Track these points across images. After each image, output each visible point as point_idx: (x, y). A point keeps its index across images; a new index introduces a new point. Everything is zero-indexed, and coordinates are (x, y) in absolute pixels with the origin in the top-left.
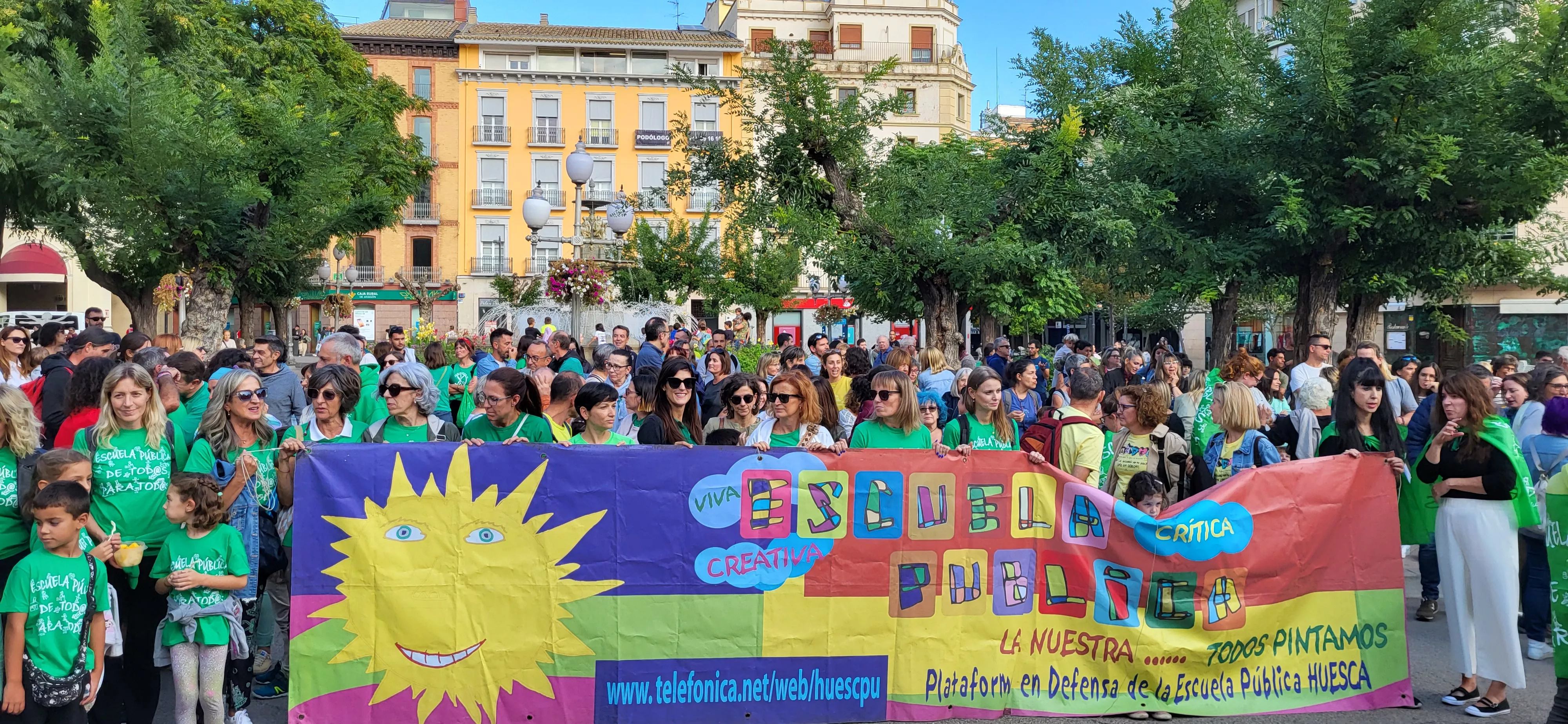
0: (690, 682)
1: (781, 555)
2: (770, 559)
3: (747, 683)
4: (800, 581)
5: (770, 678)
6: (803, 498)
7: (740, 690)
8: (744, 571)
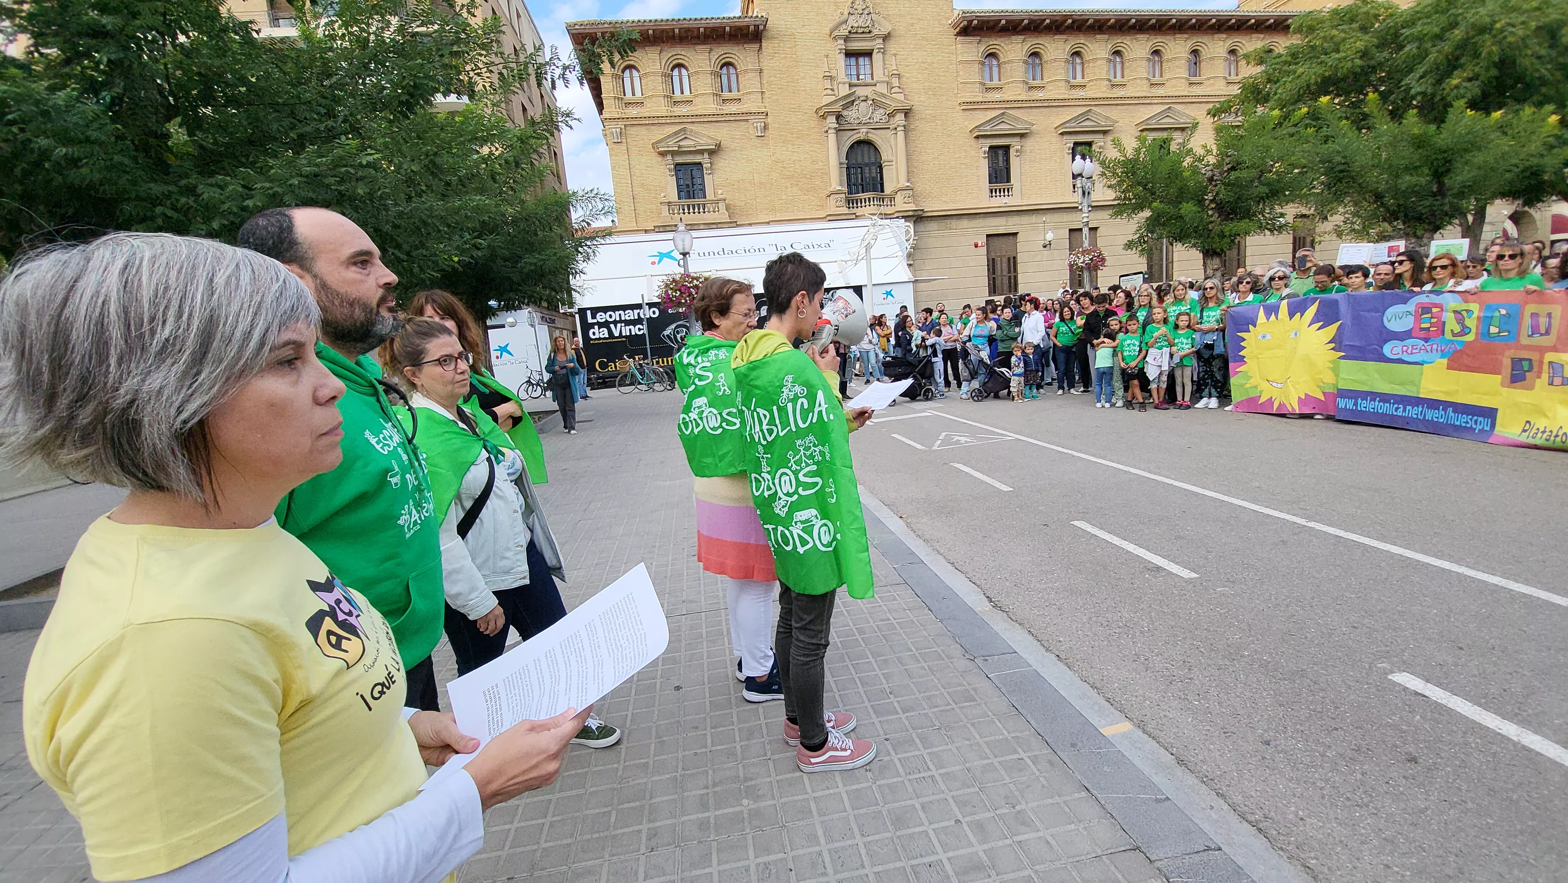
0: (1377, 403)
1: (1435, 347)
2: (1429, 348)
3: (1409, 408)
4: (1445, 361)
5: (1423, 407)
6: (1449, 318)
7: (1404, 410)
8: (1412, 353)
